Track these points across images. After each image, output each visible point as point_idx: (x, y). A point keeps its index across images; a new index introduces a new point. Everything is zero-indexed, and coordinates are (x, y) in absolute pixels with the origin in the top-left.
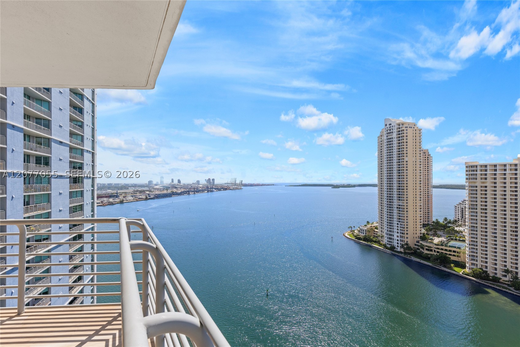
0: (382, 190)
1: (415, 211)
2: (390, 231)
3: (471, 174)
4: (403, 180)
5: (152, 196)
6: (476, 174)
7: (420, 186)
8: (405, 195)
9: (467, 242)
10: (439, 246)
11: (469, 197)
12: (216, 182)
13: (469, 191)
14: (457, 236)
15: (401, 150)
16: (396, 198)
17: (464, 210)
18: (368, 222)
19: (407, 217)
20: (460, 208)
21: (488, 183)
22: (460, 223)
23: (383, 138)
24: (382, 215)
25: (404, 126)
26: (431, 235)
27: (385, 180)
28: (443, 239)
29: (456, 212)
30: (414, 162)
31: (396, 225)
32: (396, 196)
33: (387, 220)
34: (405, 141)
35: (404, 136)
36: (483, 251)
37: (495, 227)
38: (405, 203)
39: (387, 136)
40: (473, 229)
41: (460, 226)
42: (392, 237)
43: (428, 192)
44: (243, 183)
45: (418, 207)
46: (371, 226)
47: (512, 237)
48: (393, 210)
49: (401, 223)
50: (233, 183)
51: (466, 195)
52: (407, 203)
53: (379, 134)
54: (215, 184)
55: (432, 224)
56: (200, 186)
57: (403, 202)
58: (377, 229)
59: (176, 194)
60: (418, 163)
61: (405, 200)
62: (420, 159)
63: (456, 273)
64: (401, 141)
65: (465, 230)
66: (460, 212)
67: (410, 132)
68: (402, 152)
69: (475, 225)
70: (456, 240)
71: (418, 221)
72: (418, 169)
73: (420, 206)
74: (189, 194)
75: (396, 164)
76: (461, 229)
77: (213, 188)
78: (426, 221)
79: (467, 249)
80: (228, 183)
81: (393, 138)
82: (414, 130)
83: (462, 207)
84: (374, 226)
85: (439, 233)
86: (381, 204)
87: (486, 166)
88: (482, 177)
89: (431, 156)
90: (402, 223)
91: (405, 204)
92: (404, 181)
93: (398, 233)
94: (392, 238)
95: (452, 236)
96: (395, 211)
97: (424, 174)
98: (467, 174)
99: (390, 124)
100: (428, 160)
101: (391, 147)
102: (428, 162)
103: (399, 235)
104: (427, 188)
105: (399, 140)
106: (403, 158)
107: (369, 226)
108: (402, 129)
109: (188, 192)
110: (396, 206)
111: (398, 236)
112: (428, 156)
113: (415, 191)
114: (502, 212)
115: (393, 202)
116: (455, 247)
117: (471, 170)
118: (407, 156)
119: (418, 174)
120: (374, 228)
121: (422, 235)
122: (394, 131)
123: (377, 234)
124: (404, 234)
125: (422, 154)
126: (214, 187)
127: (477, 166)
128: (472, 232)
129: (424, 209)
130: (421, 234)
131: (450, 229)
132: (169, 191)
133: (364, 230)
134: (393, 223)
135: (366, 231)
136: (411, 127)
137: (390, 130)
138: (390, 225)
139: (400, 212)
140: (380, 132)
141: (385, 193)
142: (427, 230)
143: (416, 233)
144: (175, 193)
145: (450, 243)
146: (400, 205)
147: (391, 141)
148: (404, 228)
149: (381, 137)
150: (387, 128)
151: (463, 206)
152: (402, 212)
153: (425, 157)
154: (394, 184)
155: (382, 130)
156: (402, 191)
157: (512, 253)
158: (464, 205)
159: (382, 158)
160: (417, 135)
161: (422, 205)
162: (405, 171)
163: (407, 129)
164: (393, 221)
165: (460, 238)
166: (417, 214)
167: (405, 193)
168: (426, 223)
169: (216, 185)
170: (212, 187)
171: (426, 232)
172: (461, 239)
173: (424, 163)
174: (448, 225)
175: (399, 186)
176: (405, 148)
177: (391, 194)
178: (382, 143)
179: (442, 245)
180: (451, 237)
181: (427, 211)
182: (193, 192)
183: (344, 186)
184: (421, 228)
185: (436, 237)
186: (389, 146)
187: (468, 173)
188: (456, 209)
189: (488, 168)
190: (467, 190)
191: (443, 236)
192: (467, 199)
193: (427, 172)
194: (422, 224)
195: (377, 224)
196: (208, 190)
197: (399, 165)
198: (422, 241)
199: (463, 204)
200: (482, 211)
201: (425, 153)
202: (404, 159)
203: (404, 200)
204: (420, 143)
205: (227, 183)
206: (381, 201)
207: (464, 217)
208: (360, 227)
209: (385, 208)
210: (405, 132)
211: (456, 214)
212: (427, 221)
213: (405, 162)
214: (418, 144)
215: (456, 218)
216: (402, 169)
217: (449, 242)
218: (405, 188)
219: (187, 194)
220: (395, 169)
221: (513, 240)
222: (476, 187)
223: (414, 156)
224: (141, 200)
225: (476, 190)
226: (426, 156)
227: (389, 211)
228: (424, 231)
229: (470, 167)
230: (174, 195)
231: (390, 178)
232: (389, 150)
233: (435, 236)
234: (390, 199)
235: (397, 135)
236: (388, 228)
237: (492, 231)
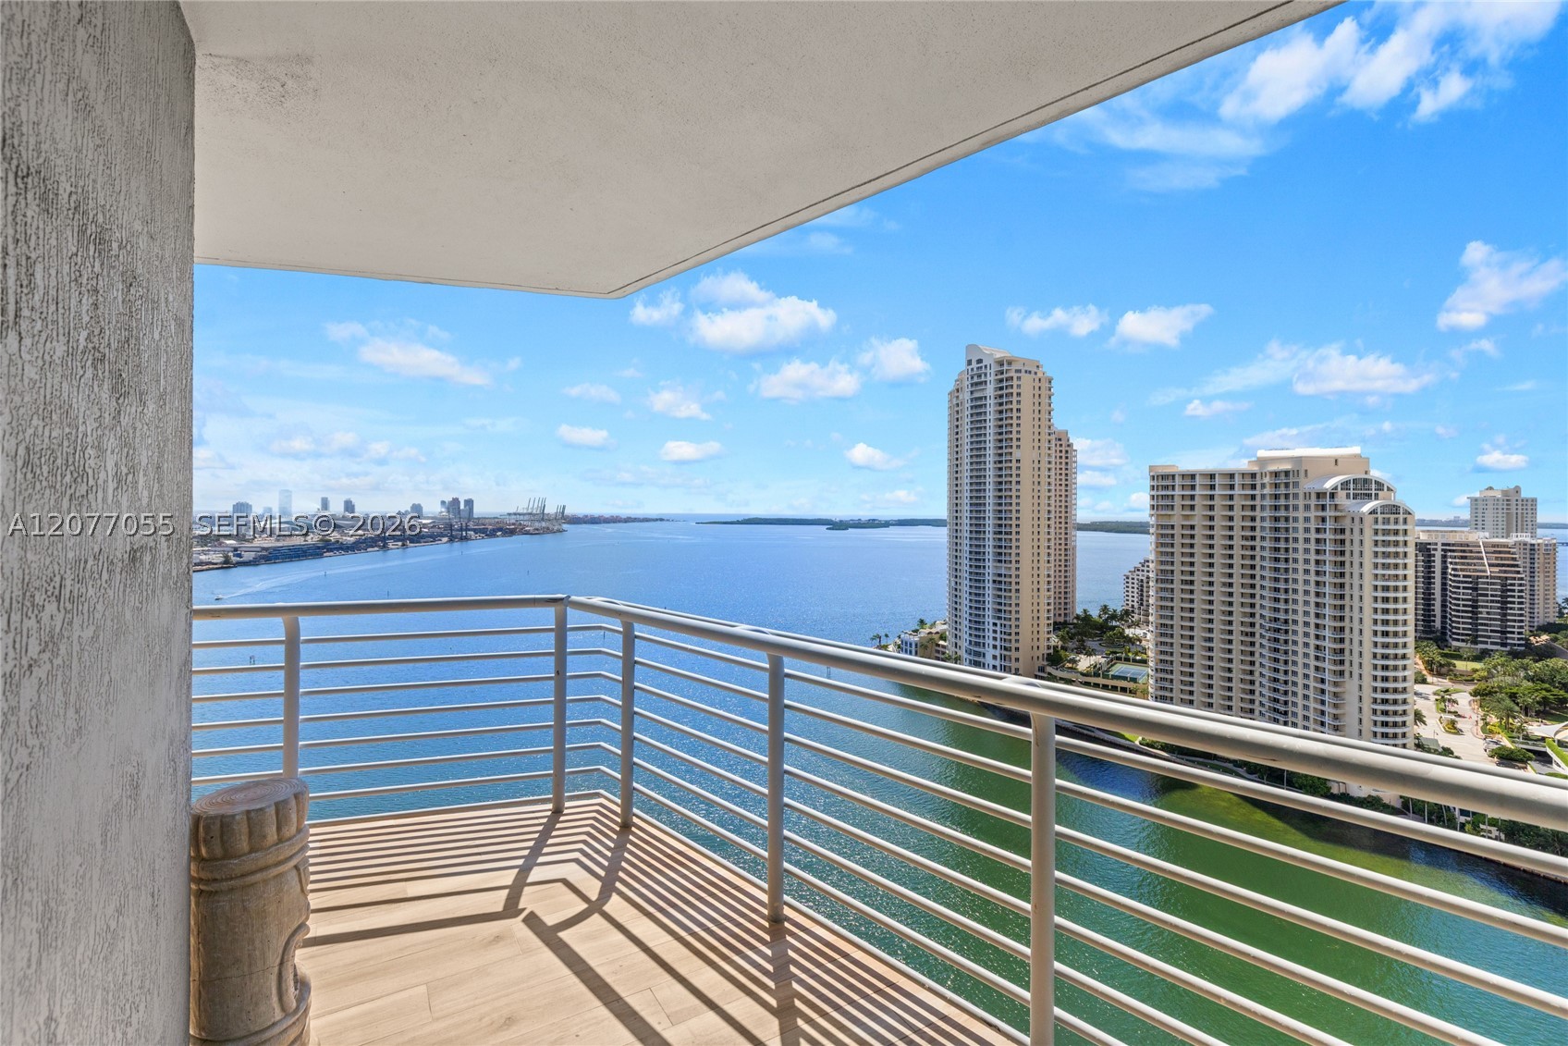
0: (959, 535)
1: (1036, 590)
2: (977, 644)
3: (1162, 496)
4: (1010, 508)
5: (248, 556)
6: (1173, 496)
7: (1049, 526)
8: (1014, 548)
9: (1151, 664)
10: (1091, 676)
11: (1157, 552)
12: (478, 510)
13: (1157, 538)
14: (1129, 652)
15: (1004, 430)
16: (991, 557)
17: (1145, 585)
18: (922, 622)
19: (1017, 605)
20: (1136, 581)
21: (1196, 518)
22: (1136, 617)
23: (961, 397)
24: (958, 600)
25: (1014, 367)
26: (1072, 650)
27: (966, 508)
28: (1098, 659)
29: (1128, 591)
30: (1036, 462)
31: (991, 628)
32: (991, 550)
33: (971, 614)
34: (1014, 406)
35: (1012, 394)
36: (1185, 685)
37: (1210, 626)
38: (1013, 569)
39: (972, 392)
40: (1164, 630)
41: (1137, 624)
42: (981, 659)
43: (1066, 539)
44: (566, 512)
45: (1043, 580)
46: (930, 633)
47: (1243, 648)
48: (984, 588)
49: (1003, 622)
50: (534, 512)
51: (1150, 548)
52: (1017, 569)
53: (951, 387)
54: (475, 516)
55: (1075, 621)
56: (424, 521)
57: (1009, 566)
58: (945, 640)
59: (338, 549)
60: (1044, 465)
61: (1013, 562)
62: (1049, 455)
63: (1127, 742)
64: (1004, 407)
65: (1146, 635)
66: (1136, 590)
67: (1027, 384)
68: (1007, 436)
69: (1169, 622)
70: (1127, 660)
71: (1044, 615)
72: (1044, 480)
73: (1049, 576)
74: (385, 547)
75: (992, 466)
76: (1139, 632)
77: (467, 530)
78: (1060, 615)
79: (1151, 681)
80: (520, 514)
81: (986, 397)
82: (1037, 380)
83: (1140, 578)
84: (937, 633)
85: (1091, 644)
86: (955, 572)
87: (1193, 476)
88: (1184, 503)
89: (1074, 448)
90: (1005, 622)
91: (1013, 573)
92: (1011, 511)
93: (995, 647)
94: (980, 662)
95: (1118, 650)
96: (990, 590)
97: (1058, 493)
98: (1153, 496)
99: (980, 361)
100: (1067, 458)
101: (980, 421)
102: (1067, 463)
103: (997, 653)
104: (1063, 531)
105: (1001, 404)
106: (1010, 450)
107: (924, 632)
108: (1007, 375)
109: (380, 542)
110: (991, 578)
111: (995, 657)
112: (1067, 449)
113: (1036, 537)
114: (1223, 589)
115: (984, 567)
116: (1125, 678)
117: (1165, 485)
118: (1018, 447)
119: (1044, 494)
120: (936, 637)
121: (1051, 651)
122: (988, 379)
123: (944, 653)
124: (1010, 650)
125: (1053, 442)
126: (471, 525)
127: (1173, 476)
128: (1163, 639)
129: (1058, 585)
130: (1049, 648)
131: (1114, 634)
132: (313, 539)
133: (911, 644)
134: (984, 623)
135: (916, 645)
136: (1030, 372)
137: (979, 376)
138: (976, 629)
139: (1000, 593)
140: (956, 381)
141: (965, 542)
142: (1062, 638)
143: (1038, 647)
144: (334, 544)
145: (1113, 668)
146: (1000, 575)
147: (981, 406)
148: (1010, 634)
149: (956, 394)
150: (972, 369)
151: (1143, 575)
152: (1006, 594)
153: (1061, 451)
154: (987, 519)
155: (961, 374)
156: (1006, 537)
157: (1242, 686)
158: (1145, 573)
159: (958, 449)
160: (1044, 392)
161: (1052, 573)
162: (1014, 487)
163: (1019, 375)
164: (984, 616)
165: (1136, 654)
166: (1041, 597)
167: (1014, 544)
168: (1061, 619)
169: (478, 519)
170: (464, 525)
171: (1060, 643)
172: (1138, 658)
173: (1058, 466)
174: (1110, 624)
175: (1000, 526)
176: (1015, 425)
177: (980, 546)
178: (959, 409)
179: (1096, 675)
180: (1116, 653)
181: (1063, 590)
182: (399, 540)
183: (859, 524)
184: (1049, 633)
185: (1082, 656)
186: (975, 418)
187: (1154, 493)
188: (1128, 582)
189: (1198, 481)
190: (1153, 537)
191: (1099, 651)
192: (1152, 557)
193: (1063, 488)
194: (1052, 621)
195: (945, 627)
196: (452, 535)
197: (1000, 469)
198: (1051, 666)
199: (1143, 571)
200: (1184, 587)
201: (1060, 440)
202: (1011, 453)
203: (1011, 562)
204: (1050, 413)
205: (515, 514)
206: (956, 563)
207: (1145, 603)
208: (902, 636)
209: (965, 582)
210: (1015, 383)
211: (1128, 596)
212: (1063, 615)
213: (1014, 461)
214: (1044, 416)
215: (1128, 604)
216: (1006, 479)
217: (1112, 666)
218: (1014, 529)
219: (376, 549)
220: (991, 480)
221: (1245, 655)
222: (1173, 527)
223: (1036, 448)
224: (204, 567)
225: (1173, 536)
226: (1063, 449)
227: (973, 591)
228: (1056, 640)
229: (1160, 478)
230: (331, 550)
231: (978, 505)
232: (977, 428)
233: (1081, 653)
234: (977, 557)
235: (996, 389)
236: (970, 635)
237: (1204, 635)
